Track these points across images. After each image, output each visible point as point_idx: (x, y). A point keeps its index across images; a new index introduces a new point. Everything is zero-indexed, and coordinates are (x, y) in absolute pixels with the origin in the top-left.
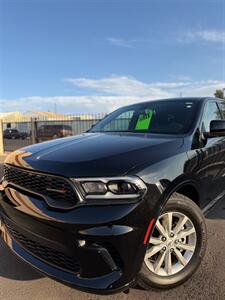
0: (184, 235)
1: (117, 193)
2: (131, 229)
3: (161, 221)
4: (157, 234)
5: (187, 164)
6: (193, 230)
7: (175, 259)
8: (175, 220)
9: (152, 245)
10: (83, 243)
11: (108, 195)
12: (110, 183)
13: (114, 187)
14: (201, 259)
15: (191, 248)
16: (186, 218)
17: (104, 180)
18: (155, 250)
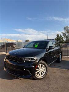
0: (43, 69)
1: (31, 60)
2: (34, 66)
3: (39, 66)
4: (38, 68)
5: (44, 55)
6: (45, 68)
7: (42, 74)
8: (42, 66)
9: (37, 71)
10: (25, 69)
11: (29, 61)
12: (30, 58)
13: (30, 59)
14: (47, 74)
15: (45, 71)
16: (44, 65)
17: (29, 58)
18: (38, 72)
